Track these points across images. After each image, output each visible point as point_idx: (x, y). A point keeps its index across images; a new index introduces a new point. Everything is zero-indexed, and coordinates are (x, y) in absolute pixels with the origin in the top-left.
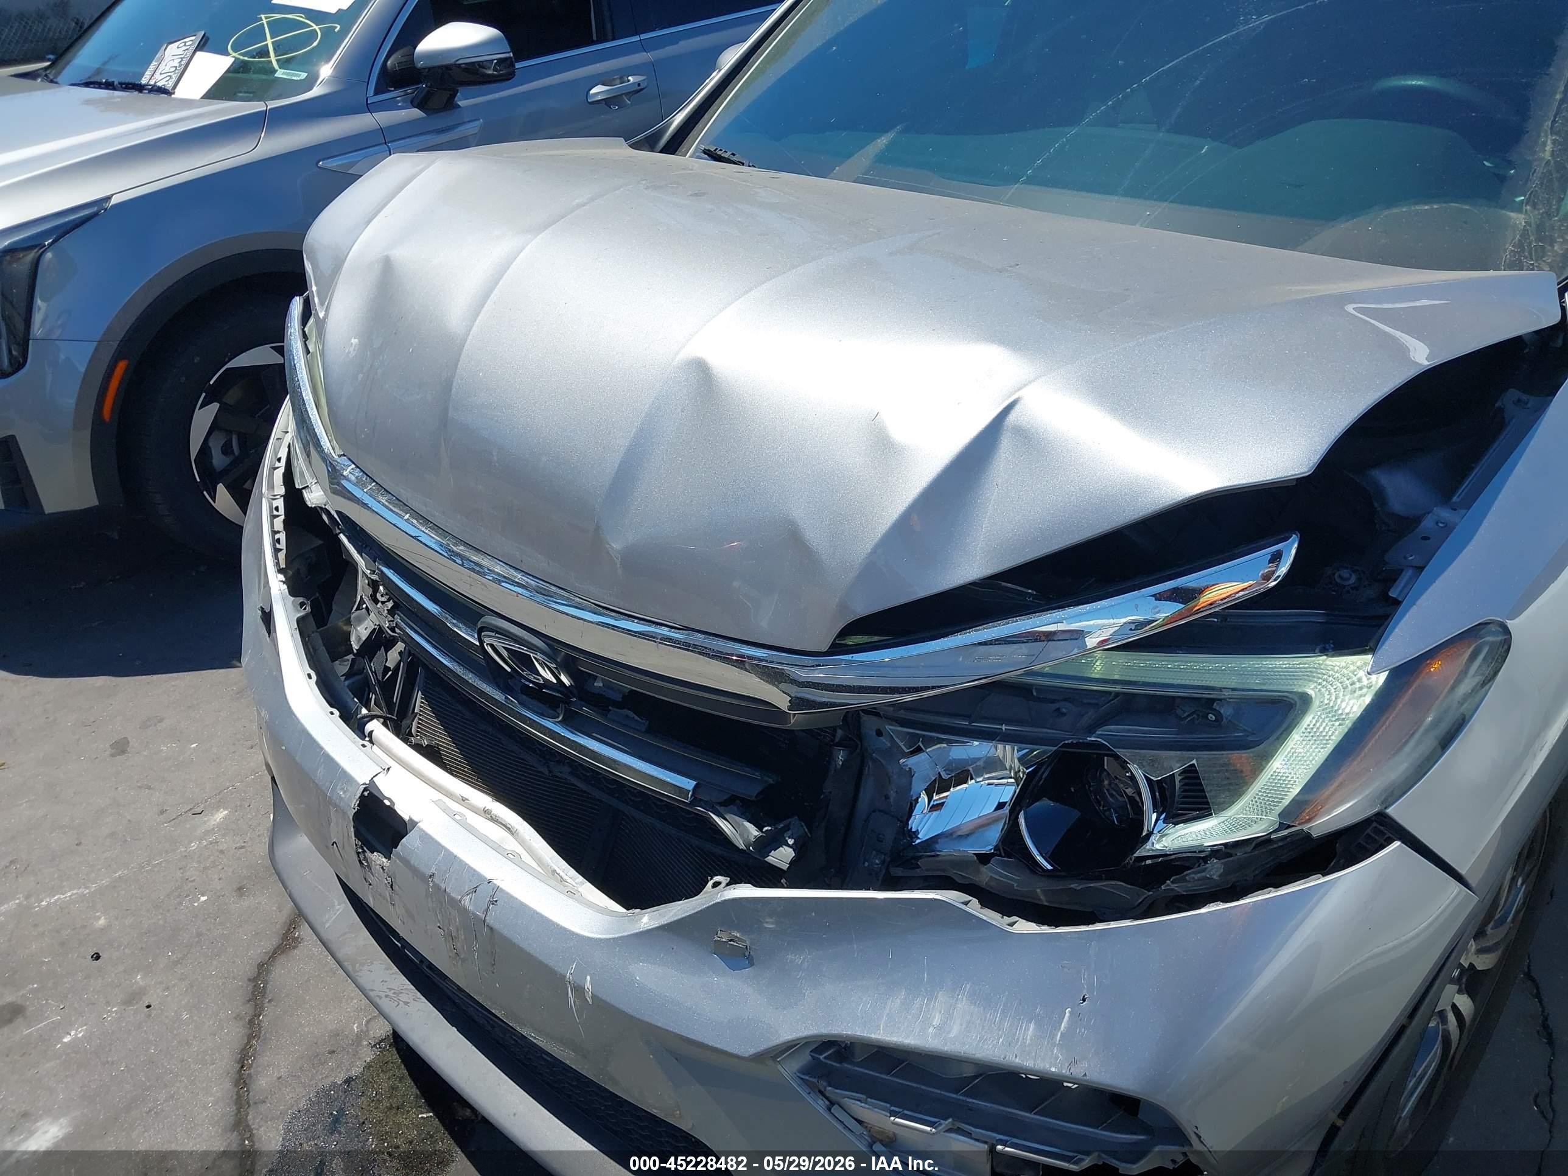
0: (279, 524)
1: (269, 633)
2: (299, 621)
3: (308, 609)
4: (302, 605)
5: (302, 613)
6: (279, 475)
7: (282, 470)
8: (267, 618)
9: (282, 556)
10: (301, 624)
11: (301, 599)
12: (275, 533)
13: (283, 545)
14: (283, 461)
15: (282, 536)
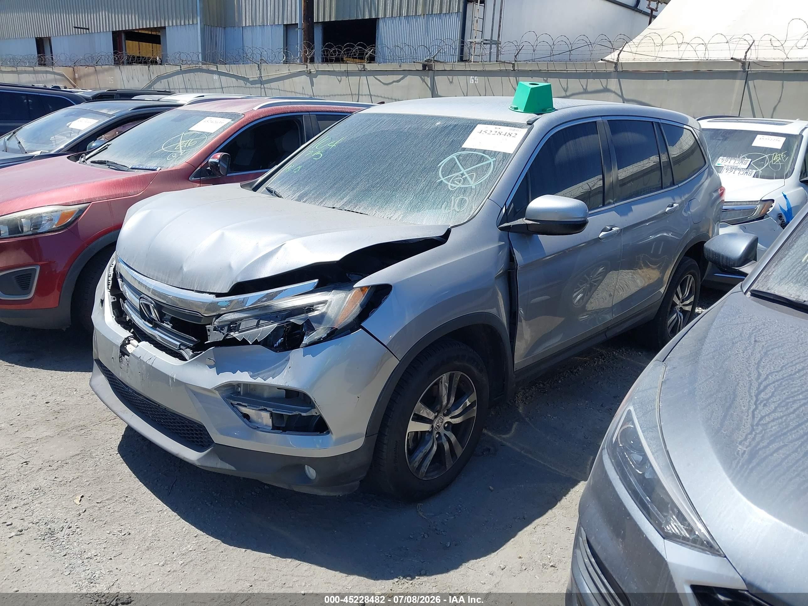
0: (110, 279)
1: (102, 306)
2: (112, 302)
3: (116, 300)
4: (114, 299)
5: (114, 300)
6: (112, 268)
7: (113, 267)
8: (102, 302)
9: (110, 286)
10: (113, 303)
11: (114, 297)
12: (109, 280)
13: (111, 284)
14: (114, 265)
15: (111, 282)
